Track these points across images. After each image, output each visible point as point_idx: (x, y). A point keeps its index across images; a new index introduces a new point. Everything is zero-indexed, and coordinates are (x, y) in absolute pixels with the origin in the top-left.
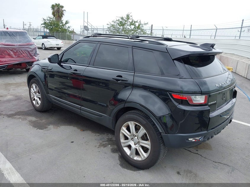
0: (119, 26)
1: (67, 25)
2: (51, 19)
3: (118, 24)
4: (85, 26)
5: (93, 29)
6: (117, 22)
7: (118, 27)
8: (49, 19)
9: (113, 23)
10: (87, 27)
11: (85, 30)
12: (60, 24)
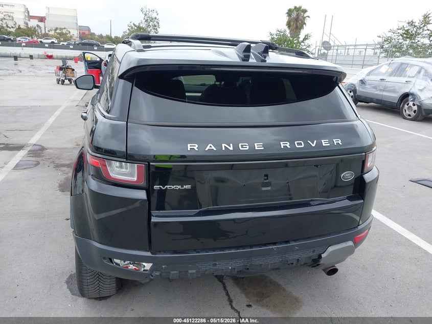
0: (402, 41)
1: (307, 42)
2: (281, 32)
3: (401, 35)
4: (324, 42)
5: (338, 46)
6: (399, 31)
7: (400, 41)
8: (278, 33)
9: (389, 34)
10: (328, 43)
11: (322, 48)
12: (295, 40)
